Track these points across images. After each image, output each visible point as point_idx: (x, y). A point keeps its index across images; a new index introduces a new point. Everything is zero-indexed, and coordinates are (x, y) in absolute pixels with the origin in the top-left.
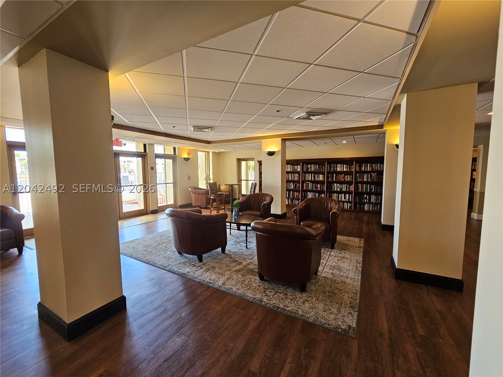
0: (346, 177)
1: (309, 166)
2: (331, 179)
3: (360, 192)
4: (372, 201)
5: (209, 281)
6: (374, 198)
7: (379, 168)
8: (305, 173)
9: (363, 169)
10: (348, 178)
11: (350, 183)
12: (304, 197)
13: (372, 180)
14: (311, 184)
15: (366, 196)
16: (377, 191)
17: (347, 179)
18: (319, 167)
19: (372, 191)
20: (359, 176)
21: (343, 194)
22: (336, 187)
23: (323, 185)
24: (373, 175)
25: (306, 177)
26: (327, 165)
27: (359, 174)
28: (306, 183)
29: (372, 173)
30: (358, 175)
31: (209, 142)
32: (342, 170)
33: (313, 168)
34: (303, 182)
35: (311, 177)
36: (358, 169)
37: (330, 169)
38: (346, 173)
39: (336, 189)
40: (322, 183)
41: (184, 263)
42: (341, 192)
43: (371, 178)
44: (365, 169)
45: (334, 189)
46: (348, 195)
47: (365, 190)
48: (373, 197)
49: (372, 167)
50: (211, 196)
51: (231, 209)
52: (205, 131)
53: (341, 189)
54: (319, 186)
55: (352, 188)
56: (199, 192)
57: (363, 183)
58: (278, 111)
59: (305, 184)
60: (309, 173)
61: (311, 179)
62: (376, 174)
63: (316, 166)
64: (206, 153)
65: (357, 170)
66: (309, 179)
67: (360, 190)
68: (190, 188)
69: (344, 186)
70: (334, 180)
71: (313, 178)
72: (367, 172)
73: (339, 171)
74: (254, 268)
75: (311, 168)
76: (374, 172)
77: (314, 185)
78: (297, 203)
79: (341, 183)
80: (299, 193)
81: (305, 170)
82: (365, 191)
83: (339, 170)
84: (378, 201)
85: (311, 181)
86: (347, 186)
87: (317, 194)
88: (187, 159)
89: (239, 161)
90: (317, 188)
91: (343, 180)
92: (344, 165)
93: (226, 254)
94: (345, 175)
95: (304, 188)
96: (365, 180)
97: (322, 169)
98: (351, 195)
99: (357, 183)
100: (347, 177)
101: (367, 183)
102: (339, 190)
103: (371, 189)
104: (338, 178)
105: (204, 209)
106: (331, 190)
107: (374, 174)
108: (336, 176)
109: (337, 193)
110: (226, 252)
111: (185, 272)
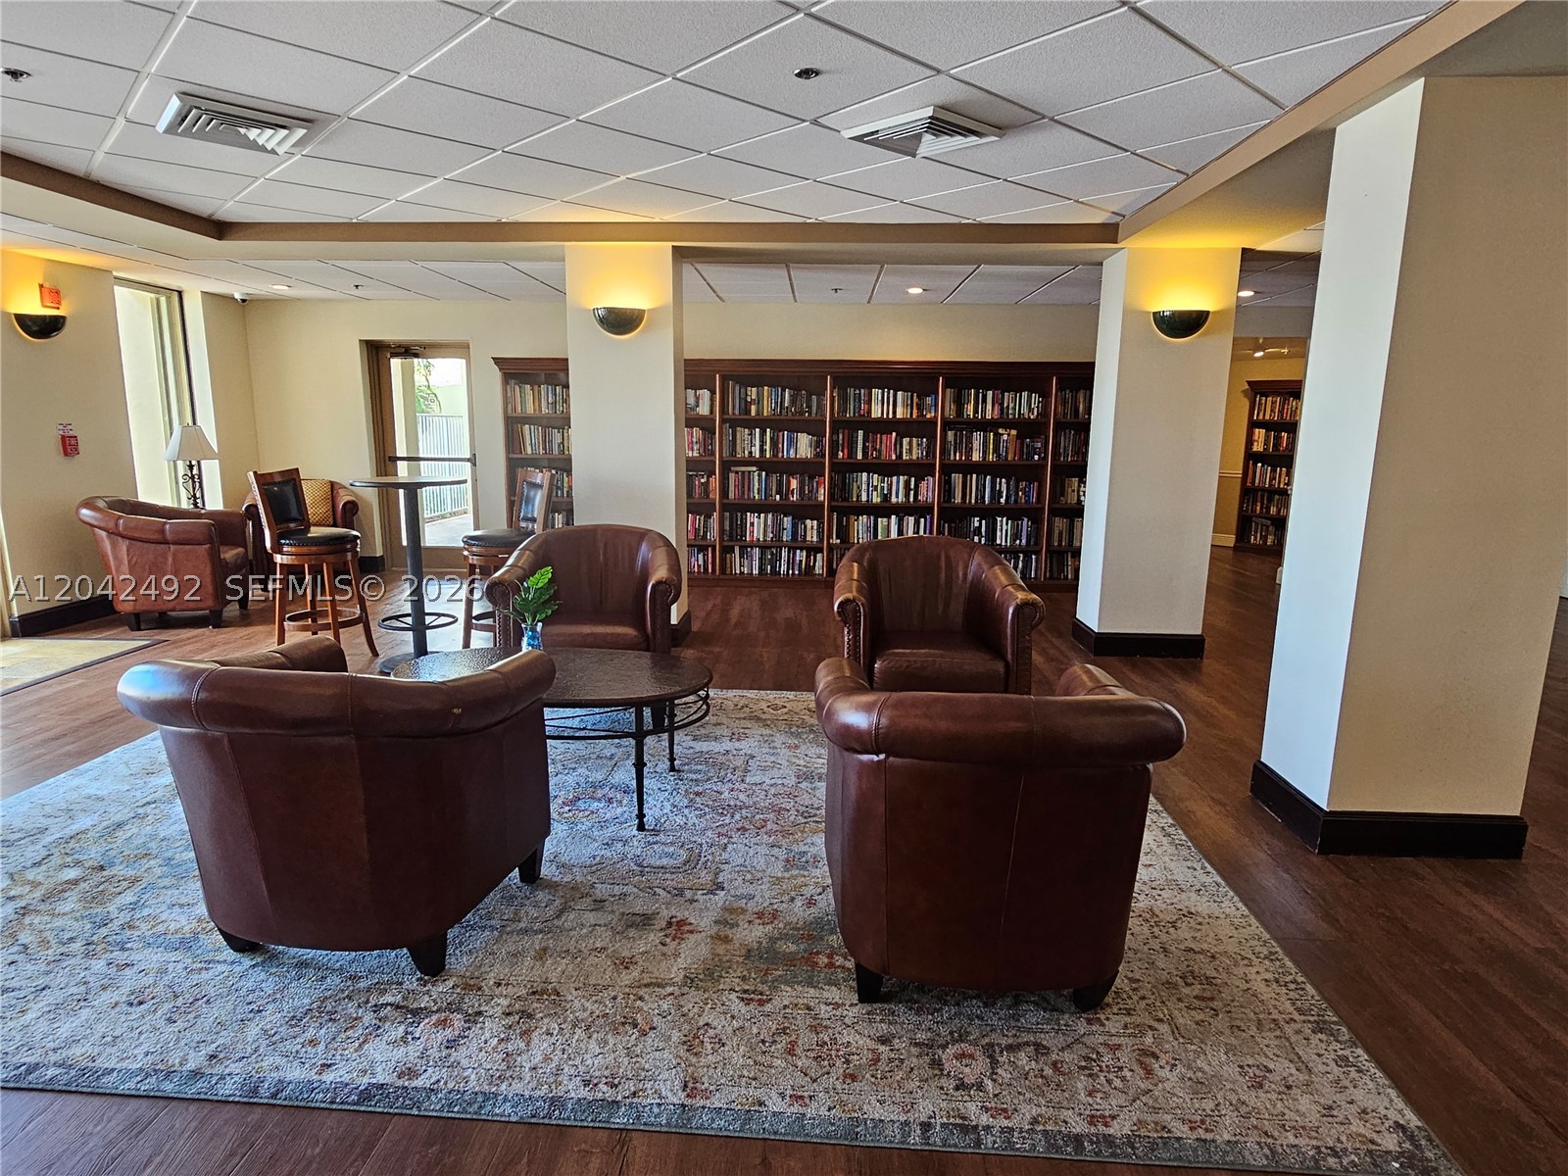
0: (905, 446)
1: (753, 392)
2: (846, 451)
3: (956, 508)
4: (998, 542)
5: (583, 1093)
6: (1007, 531)
7: (1025, 410)
8: (734, 424)
9: (970, 410)
10: (913, 450)
11: (918, 470)
12: (731, 536)
13: (999, 456)
14: (760, 476)
15: (977, 524)
16: (1016, 501)
17: (910, 451)
18: (793, 401)
19: (999, 502)
20: (955, 440)
21: (893, 517)
22: (864, 487)
23: (811, 478)
24: (1005, 437)
25: (738, 442)
26: (832, 393)
27: (956, 435)
28: (737, 472)
29: (1001, 431)
30: (950, 434)
31: (219, 229)
32: (891, 416)
33: (766, 401)
34: (726, 467)
35: (763, 443)
36: (951, 412)
37: (844, 408)
38: (904, 428)
39: (864, 498)
40: (808, 470)
41: (324, 1012)
42: (884, 510)
43: (996, 450)
44: (976, 411)
45: (859, 496)
46: (912, 519)
47: (976, 497)
48: (1001, 526)
49: (1002, 404)
50: (281, 552)
51: (409, 620)
52: (254, 146)
53: (886, 498)
54: (794, 484)
55: (929, 490)
56: (162, 531)
57: (967, 468)
58: (805, 74)
59: (732, 476)
60: (751, 424)
61: (762, 450)
62: (1014, 432)
63: (783, 390)
64: (163, 300)
65: (947, 413)
66: (751, 453)
67: (958, 500)
68: (89, 504)
69: (898, 482)
70: (860, 456)
71: (768, 447)
72: (985, 426)
73: (878, 421)
74: (773, 940)
75: (759, 401)
76: (1008, 425)
77: (774, 478)
78: (701, 562)
79: (888, 470)
80: (708, 516)
81: (734, 409)
82: (976, 502)
83: (876, 412)
84: (1021, 541)
85: (762, 464)
86: (907, 484)
87: (787, 521)
88: (44, 328)
89: (377, 354)
90: (787, 495)
91: (894, 457)
92: (900, 393)
93: (552, 886)
94: (900, 437)
95: (731, 495)
96: (976, 457)
97: (809, 406)
98: (922, 520)
99: (948, 469)
100: (910, 444)
101: (982, 469)
102: (876, 499)
103: (996, 494)
104: (875, 449)
105: (206, 626)
106: (846, 499)
107: (1009, 435)
108: (865, 440)
109: (869, 515)
110: (546, 870)
111: (381, 1079)
